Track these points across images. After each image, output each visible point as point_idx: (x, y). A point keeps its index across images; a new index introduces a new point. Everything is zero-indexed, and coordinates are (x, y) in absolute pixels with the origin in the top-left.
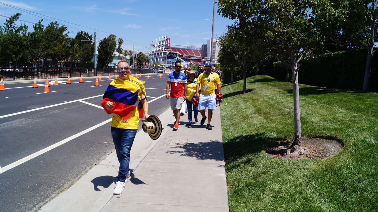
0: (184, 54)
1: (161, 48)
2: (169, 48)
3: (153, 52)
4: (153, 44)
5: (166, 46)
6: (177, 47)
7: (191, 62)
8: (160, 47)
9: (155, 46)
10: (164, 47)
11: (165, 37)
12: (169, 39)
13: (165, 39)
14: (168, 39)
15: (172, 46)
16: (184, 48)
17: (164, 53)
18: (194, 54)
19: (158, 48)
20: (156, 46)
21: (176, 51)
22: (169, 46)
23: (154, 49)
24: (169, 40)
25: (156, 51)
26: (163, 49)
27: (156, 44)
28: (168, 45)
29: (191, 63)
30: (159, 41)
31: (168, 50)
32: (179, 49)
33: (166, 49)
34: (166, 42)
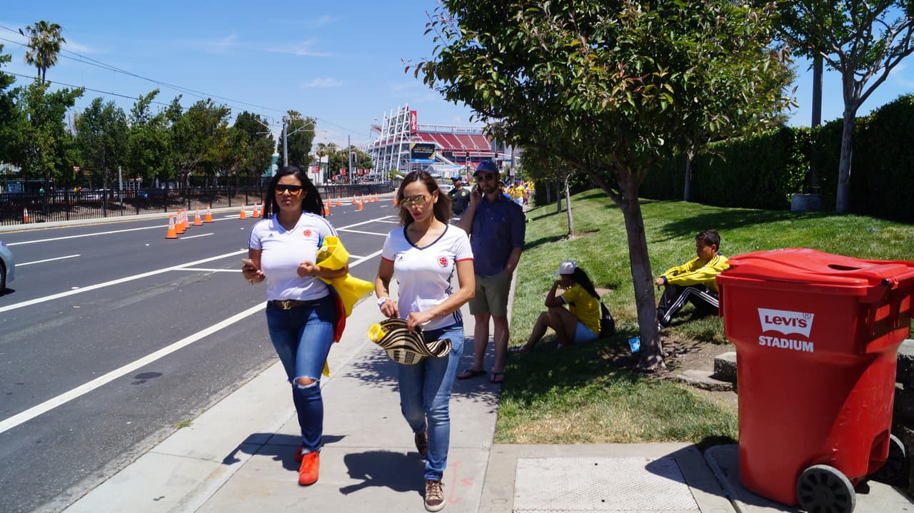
0: (451, 145)
1: (396, 133)
2: (414, 133)
3: (378, 144)
4: (378, 124)
5: (407, 129)
6: (432, 130)
7: (469, 165)
8: (393, 132)
9: (380, 130)
10: (404, 131)
11: (404, 109)
12: (415, 113)
13: (406, 112)
14: (412, 112)
15: (422, 129)
16: (449, 131)
17: (403, 145)
18: (475, 146)
19: (389, 135)
20: (384, 130)
21: (432, 140)
22: (414, 128)
23: (381, 137)
24: (415, 115)
25: (384, 142)
26: (402, 137)
27: (384, 124)
28: (412, 125)
29: (468, 168)
30: (391, 117)
31: (413, 137)
32: (437, 136)
33: (408, 135)
34: (407, 120)
